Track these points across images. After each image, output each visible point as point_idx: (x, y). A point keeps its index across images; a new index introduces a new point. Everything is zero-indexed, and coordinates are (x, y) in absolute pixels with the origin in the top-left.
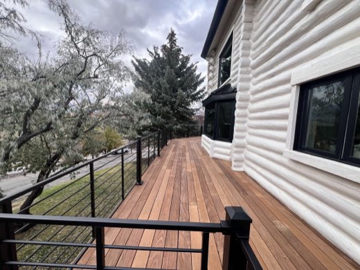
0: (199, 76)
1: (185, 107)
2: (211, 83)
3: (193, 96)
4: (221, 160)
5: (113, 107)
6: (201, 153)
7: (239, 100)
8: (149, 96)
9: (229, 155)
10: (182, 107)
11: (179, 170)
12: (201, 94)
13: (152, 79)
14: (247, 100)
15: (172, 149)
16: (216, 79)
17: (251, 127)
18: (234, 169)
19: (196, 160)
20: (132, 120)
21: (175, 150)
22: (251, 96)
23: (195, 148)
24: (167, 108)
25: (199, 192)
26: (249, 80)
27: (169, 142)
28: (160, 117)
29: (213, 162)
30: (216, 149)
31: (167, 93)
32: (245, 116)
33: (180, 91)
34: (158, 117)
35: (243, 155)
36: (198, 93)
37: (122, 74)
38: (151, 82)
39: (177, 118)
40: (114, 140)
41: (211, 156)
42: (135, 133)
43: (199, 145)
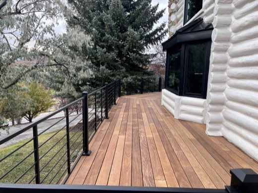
0: (155, 8)
1: (137, 52)
2: (173, 18)
3: (148, 36)
4: (191, 122)
5: (42, 54)
6: (162, 114)
7: (217, 41)
8: (88, 38)
9: (201, 115)
10: (134, 52)
11: (136, 135)
12: (159, 34)
13: (92, 14)
14: (227, 40)
15: (123, 109)
16: (182, 12)
17: (232, 77)
18: (209, 133)
19: (157, 123)
20: (67, 72)
21: (127, 110)
22: (233, 34)
23: (153, 108)
24: (113, 55)
25: (166, 163)
26: (230, 12)
27: (118, 100)
28: (104, 67)
29: (180, 125)
30: (183, 107)
31: (112, 34)
32: (225, 62)
33: (130, 30)
34: (102, 67)
35: (221, 115)
36: (155, 32)
37: (53, 7)
38: (90, 19)
39: (126, 67)
40: (41, 98)
41: (176, 117)
42: (72, 88)
43: (158, 102)
